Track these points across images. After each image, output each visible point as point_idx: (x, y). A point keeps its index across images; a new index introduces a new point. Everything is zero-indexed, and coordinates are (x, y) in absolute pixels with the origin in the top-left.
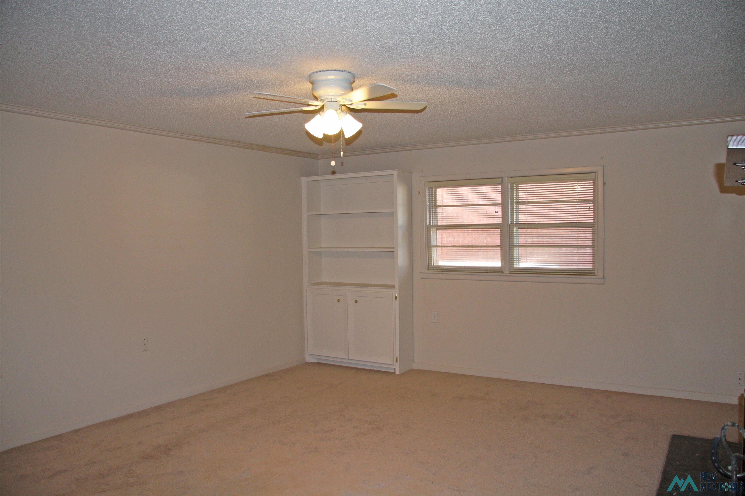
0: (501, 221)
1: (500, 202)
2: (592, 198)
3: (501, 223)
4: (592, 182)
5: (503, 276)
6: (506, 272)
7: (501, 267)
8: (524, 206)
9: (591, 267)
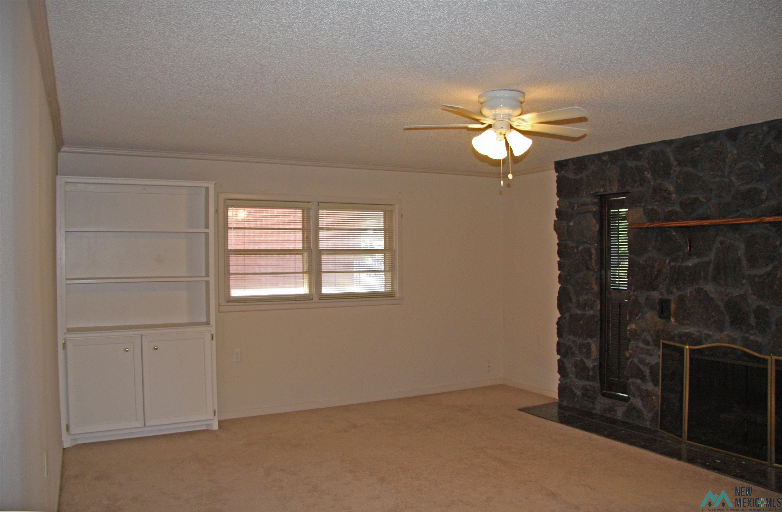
0: (301, 246)
1: (300, 227)
2: (383, 227)
3: (301, 248)
4: (383, 213)
5: (313, 303)
6: (316, 298)
7: (310, 294)
8: (325, 232)
9: (390, 290)
